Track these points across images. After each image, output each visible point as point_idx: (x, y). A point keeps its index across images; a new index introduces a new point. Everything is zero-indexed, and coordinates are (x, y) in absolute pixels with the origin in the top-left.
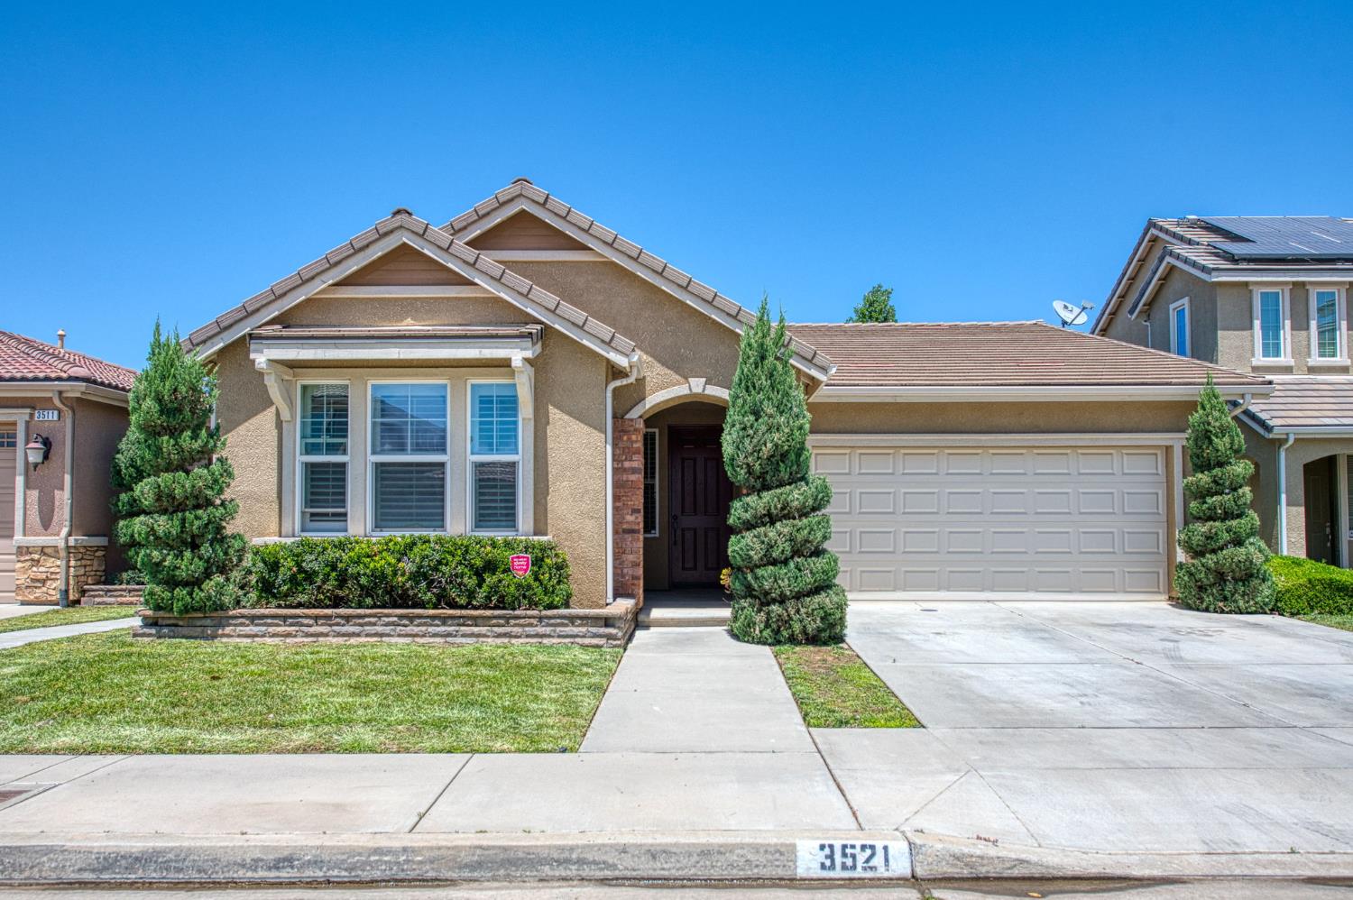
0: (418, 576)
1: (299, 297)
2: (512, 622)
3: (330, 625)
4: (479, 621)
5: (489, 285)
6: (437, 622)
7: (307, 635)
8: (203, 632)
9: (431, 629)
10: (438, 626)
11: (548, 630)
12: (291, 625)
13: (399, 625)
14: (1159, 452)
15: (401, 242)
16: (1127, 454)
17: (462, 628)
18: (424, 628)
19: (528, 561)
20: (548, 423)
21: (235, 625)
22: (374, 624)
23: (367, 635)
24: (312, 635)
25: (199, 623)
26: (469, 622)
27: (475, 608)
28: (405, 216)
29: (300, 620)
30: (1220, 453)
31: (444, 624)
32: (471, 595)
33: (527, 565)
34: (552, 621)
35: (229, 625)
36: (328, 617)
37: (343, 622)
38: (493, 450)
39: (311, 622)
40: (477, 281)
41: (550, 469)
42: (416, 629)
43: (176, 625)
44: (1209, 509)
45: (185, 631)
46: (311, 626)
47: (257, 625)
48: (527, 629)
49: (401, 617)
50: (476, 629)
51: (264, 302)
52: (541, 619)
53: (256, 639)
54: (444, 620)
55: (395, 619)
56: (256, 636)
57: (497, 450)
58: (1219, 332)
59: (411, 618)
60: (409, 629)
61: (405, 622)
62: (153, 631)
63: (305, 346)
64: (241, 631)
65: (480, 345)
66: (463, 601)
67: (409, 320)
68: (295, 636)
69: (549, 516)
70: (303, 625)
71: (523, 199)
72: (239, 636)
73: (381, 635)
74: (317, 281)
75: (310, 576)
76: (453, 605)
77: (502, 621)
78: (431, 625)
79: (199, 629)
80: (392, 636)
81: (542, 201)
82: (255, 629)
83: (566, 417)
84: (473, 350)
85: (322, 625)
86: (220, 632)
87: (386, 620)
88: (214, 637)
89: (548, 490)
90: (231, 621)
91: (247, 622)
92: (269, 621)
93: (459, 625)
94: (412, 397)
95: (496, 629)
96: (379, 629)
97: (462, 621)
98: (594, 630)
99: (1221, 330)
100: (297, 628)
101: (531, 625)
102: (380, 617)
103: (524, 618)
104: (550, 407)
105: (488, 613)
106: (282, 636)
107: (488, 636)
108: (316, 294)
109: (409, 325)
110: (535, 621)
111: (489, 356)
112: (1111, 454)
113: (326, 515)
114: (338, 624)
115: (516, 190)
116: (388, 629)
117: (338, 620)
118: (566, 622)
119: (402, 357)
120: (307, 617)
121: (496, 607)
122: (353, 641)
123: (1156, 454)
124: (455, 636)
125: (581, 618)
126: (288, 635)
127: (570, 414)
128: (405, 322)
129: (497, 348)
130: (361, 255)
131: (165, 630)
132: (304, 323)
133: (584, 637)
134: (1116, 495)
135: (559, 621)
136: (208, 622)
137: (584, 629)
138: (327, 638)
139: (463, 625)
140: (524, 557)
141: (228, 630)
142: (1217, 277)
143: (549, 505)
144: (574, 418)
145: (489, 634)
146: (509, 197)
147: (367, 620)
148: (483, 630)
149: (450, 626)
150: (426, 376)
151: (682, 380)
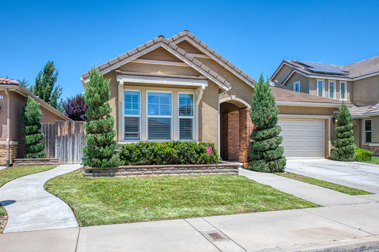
0: (179, 154)
1: (127, 61)
2: (208, 168)
3: (153, 171)
4: (199, 168)
5: (188, 63)
6: (186, 169)
7: (145, 174)
8: (109, 174)
9: (184, 171)
10: (186, 170)
11: (219, 170)
12: (140, 171)
13: (174, 170)
14: (323, 120)
15: (160, 46)
16: (317, 121)
17: (194, 170)
18: (182, 171)
19: (211, 149)
20: (202, 107)
21: (120, 171)
22: (167, 170)
23: (165, 173)
24: (147, 174)
25: (108, 171)
26: (196, 168)
27: (197, 164)
28: (163, 38)
29: (143, 169)
30: (347, 121)
31: (188, 169)
32: (197, 160)
33: (211, 151)
34: (220, 167)
35: (118, 171)
36: (152, 168)
37: (157, 169)
38: (185, 115)
39: (146, 169)
40: (185, 61)
41: (203, 121)
42: (180, 171)
43: (99, 172)
44: (344, 135)
45: (103, 174)
46: (146, 171)
47: (128, 171)
48: (213, 170)
49: (175, 167)
50: (198, 171)
51: (116, 62)
52: (217, 167)
53: (128, 176)
54: (188, 168)
55: (173, 168)
56: (128, 175)
57: (187, 115)
58: (310, 91)
59: (178, 168)
60: (178, 171)
61: (176, 169)
62: (92, 174)
63: (136, 78)
64: (122, 173)
65: (192, 81)
66: (194, 162)
67: (160, 72)
68: (141, 174)
69: (203, 135)
70: (143, 171)
71: (186, 37)
72: (122, 175)
73: (169, 173)
74: (133, 56)
75: (144, 155)
76: (191, 163)
77: (205, 168)
78: (184, 170)
79: (108, 173)
80: (172, 173)
81: (193, 38)
82: (128, 173)
83: (207, 105)
84: (190, 83)
85: (150, 170)
86: (116, 174)
87: (171, 168)
88: (113, 176)
89: (202, 127)
90: (119, 170)
91: (125, 170)
92: (132, 170)
93: (193, 169)
94: (160, 97)
95: (204, 170)
96: (169, 171)
97: (194, 168)
98: (232, 170)
99: (310, 90)
100: (142, 172)
101: (214, 169)
102: (168, 168)
103: (212, 166)
104: (203, 102)
105: (202, 165)
106: (137, 174)
107: (202, 173)
108: (132, 61)
109: (160, 73)
110: (215, 168)
111: (195, 85)
112: (313, 121)
113: (130, 134)
114: (155, 170)
115: (185, 33)
116: (171, 171)
118: (224, 167)
120: (145, 168)
121: (204, 164)
122: (160, 175)
123: (323, 121)
124: (192, 173)
125: (228, 166)
126: (139, 174)
127: (208, 104)
128: (159, 72)
129: (197, 83)
130: (148, 49)
131: (96, 174)
133: (229, 172)
134: (314, 131)
135: (222, 167)
136: (111, 170)
137: (229, 170)
138: (152, 175)
139: (194, 169)
140: (210, 148)
141: (118, 173)
142: (310, 76)
143: (202, 132)
144: (210, 106)
145: (202, 172)
146: (183, 35)
147: (164, 168)
148: (200, 171)
149: (190, 170)
151: (229, 96)
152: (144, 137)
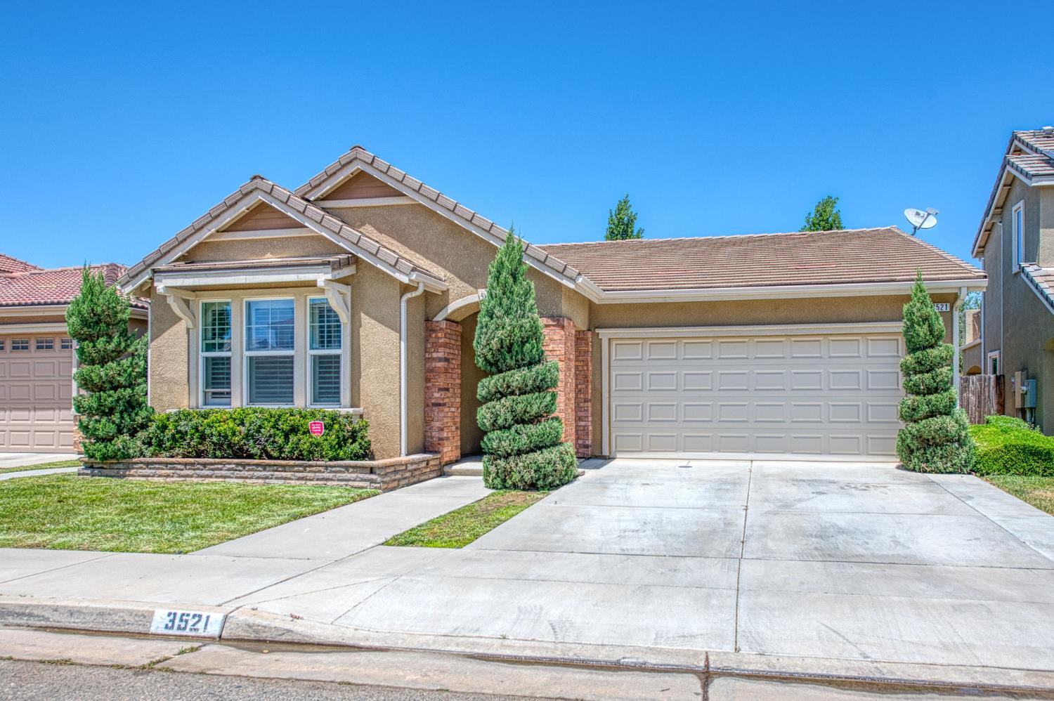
0: (247, 436)
1: (194, 242)
2: (308, 469)
3: (194, 470)
4: (287, 469)
5: (315, 227)
6: (260, 468)
7: (180, 476)
8: (118, 473)
9: (256, 473)
10: (261, 471)
11: (331, 475)
12: (170, 469)
13: (236, 470)
14: (900, 338)
15: (258, 199)
16: (871, 340)
17: (276, 473)
18: (251, 473)
20: (361, 326)
21: (137, 468)
22: (221, 469)
23: (217, 477)
24: (182, 476)
25: (116, 467)
26: (280, 469)
27: (284, 459)
28: (258, 180)
29: (175, 466)
31: (265, 470)
32: (281, 450)
33: (321, 429)
34: (334, 469)
35: (133, 468)
36: (192, 464)
37: (201, 467)
38: (324, 346)
39: (182, 467)
40: (306, 224)
41: (362, 360)
42: (247, 474)
43: (102, 468)
44: (914, 385)
45: (107, 472)
46: (182, 470)
47: (150, 469)
48: (317, 474)
49: (237, 464)
50: (284, 474)
51: (172, 246)
52: (326, 467)
53: (149, 478)
54: (265, 467)
55: (234, 466)
56: (149, 476)
57: (327, 346)
58: (1041, 230)
59: (244, 466)
60: (242, 474)
61: (240, 468)
62: (89, 472)
64: (140, 472)
65: (298, 271)
66: (275, 454)
67: (269, 255)
68: (172, 477)
69: (362, 393)
70: (177, 469)
71: (358, 161)
72: (139, 476)
73: (225, 477)
74: (205, 229)
75: (183, 435)
76: (270, 457)
77: (301, 469)
78: (256, 471)
79: (116, 471)
80: (232, 478)
81: (370, 161)
82: (148, 472)
83: (373, 321)
84: (292, 275)
85: (189, 469)
86: (128, 473)
87: (228, 466)
88: (124, 476)
89: (360, 375)
90: (135, 466)
91: (144, 467)
92: (157, 466)
93: (274, 471)
94: (272, 309)
95: (297, 474)
96: (223, 473)
97: (276, 468)
98: (361, 476)
100: (173, 471)
101: (319, 472)
102: (224, 465)
103: (316, 466)
104: (362, 314)
105: (292, 462)
106: (164, 476)
107: (292, 479)
108: (206, 238)
109: (270, 258)
110: (322, 469)
111: (303, 279)
112: (857, 340)
114: (198, 469)
115: (352, 155)
116: (229, 473)
117: (199, 466)
118: (343, 470)
119: (248, 282)
120: (180, 464)
121: (298, 459)
122: (207, 480)
123: (897, 340)
124: (271, 478)
125: (353, 467)
126: (168, 476)
127: (375, 319)
128: (267, 256)
129: (308, 273)
130: (232, 210)
131: (96, 471)
132: (203, 259)
133: (354, 480)
134: (861, 374)
135: (338, 469)
136: (121, 466)
137: (354, 475)
138: (192, 479)
139: (276, 471)
140: (318, 423)
141: (132, 472)
142: (1037, 182)
143: (361, 385)
144: (379, 321)
145: (292, 477)
146: (348, 160)
147: (216, 466)
148: (289, 474)
149: (269, 471)
150: (279, 294)
151: (474, 290)
152: (239, 398)
